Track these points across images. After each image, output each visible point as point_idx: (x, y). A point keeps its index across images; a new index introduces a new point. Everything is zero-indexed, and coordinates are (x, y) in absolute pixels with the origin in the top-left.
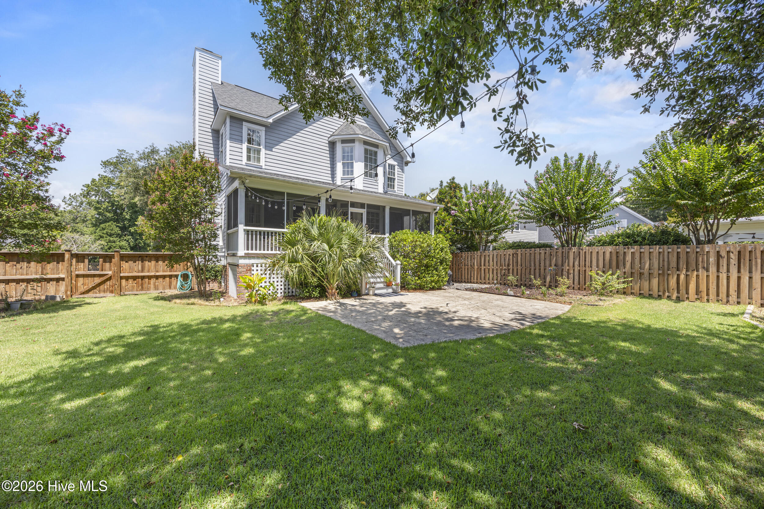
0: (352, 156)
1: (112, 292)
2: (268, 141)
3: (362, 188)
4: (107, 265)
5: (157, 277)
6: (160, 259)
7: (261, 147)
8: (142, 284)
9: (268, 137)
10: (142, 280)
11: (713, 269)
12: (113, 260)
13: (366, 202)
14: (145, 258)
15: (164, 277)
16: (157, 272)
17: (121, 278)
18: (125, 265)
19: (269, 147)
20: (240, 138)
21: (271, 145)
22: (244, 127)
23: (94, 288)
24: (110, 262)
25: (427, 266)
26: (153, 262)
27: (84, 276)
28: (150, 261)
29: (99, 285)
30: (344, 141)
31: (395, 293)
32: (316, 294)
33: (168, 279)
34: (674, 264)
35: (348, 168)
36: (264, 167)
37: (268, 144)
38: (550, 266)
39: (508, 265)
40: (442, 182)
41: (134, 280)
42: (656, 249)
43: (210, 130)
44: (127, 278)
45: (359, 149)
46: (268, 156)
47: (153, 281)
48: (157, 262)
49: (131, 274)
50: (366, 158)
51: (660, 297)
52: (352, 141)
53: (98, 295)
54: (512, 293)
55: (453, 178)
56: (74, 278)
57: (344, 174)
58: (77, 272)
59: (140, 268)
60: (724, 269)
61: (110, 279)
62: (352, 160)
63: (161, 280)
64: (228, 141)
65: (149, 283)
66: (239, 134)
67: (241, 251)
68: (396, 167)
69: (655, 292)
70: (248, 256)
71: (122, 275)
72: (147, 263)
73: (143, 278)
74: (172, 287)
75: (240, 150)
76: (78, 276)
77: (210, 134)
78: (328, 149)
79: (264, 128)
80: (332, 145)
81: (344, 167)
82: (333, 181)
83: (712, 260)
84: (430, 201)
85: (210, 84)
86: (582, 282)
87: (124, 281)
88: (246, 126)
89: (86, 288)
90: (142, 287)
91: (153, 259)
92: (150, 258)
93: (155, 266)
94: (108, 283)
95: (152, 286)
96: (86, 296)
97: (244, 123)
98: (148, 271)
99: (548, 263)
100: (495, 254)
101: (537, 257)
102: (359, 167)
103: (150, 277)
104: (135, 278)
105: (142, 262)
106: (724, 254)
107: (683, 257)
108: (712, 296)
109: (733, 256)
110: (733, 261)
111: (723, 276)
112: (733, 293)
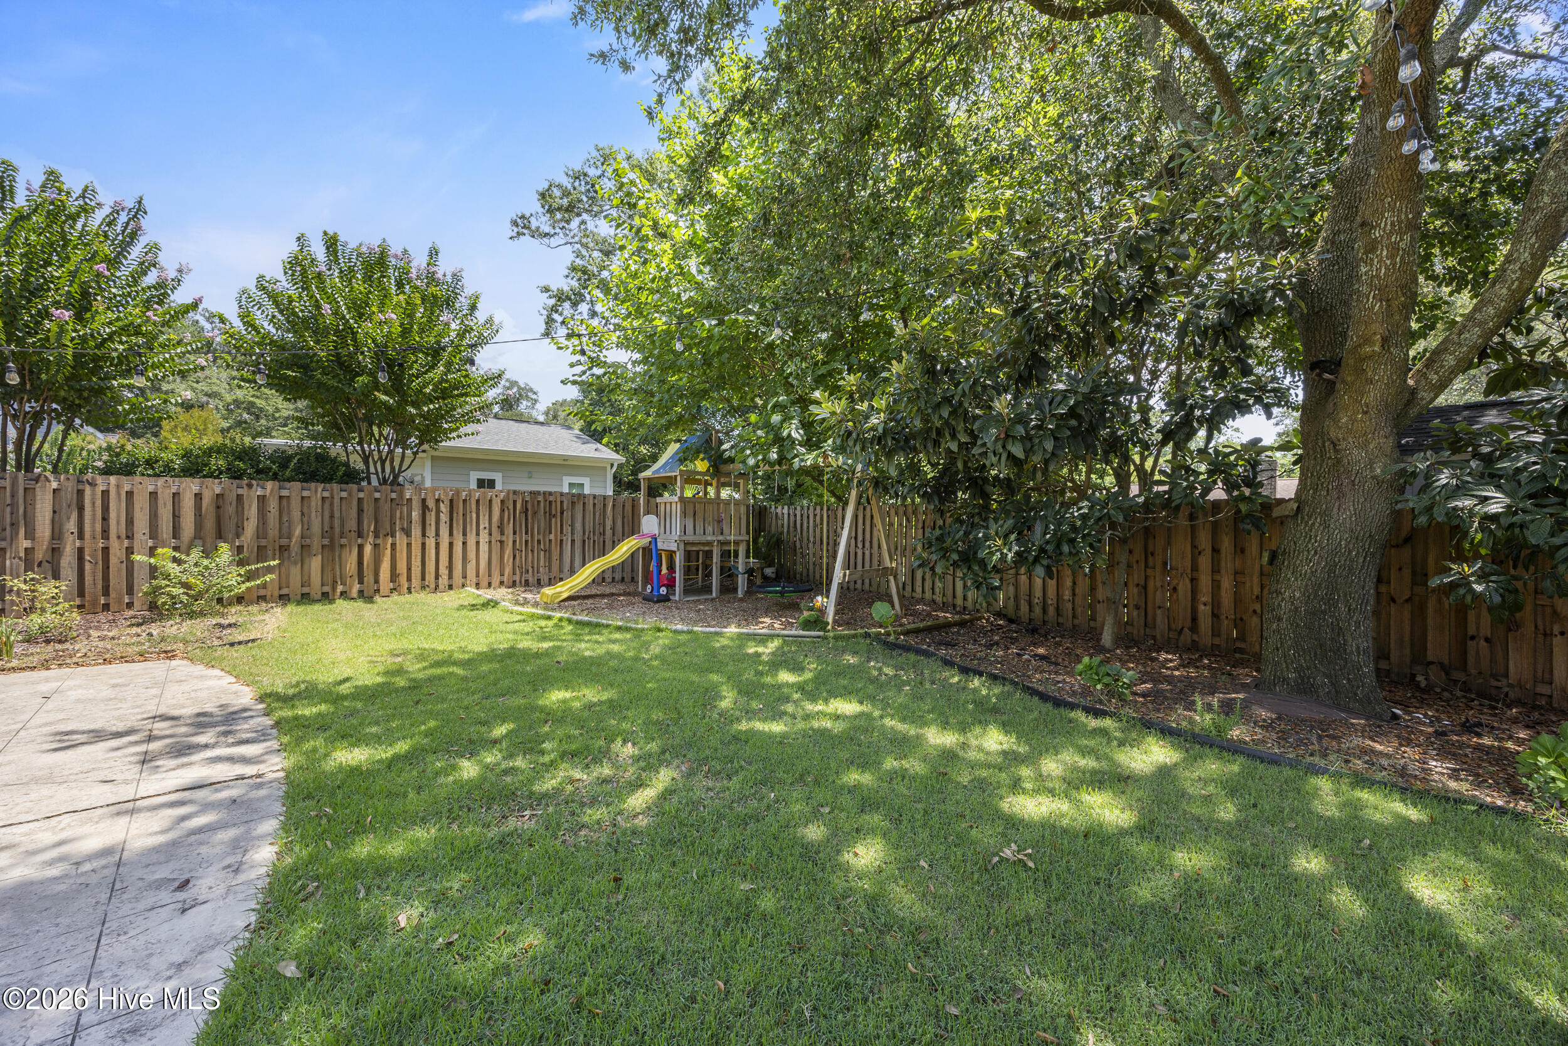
11: (416, 531)
34: (352, 524)
42: (316, 491)
51: (326, 597)
60: (431, 532)
69: (316, 588)
83: (415, 515)
106: (431, 504)
107: (369, 508)
108: (416, 582)
109: (444, 508)
110: (444, 517)
111: (431, 543)
112: (444, 571)
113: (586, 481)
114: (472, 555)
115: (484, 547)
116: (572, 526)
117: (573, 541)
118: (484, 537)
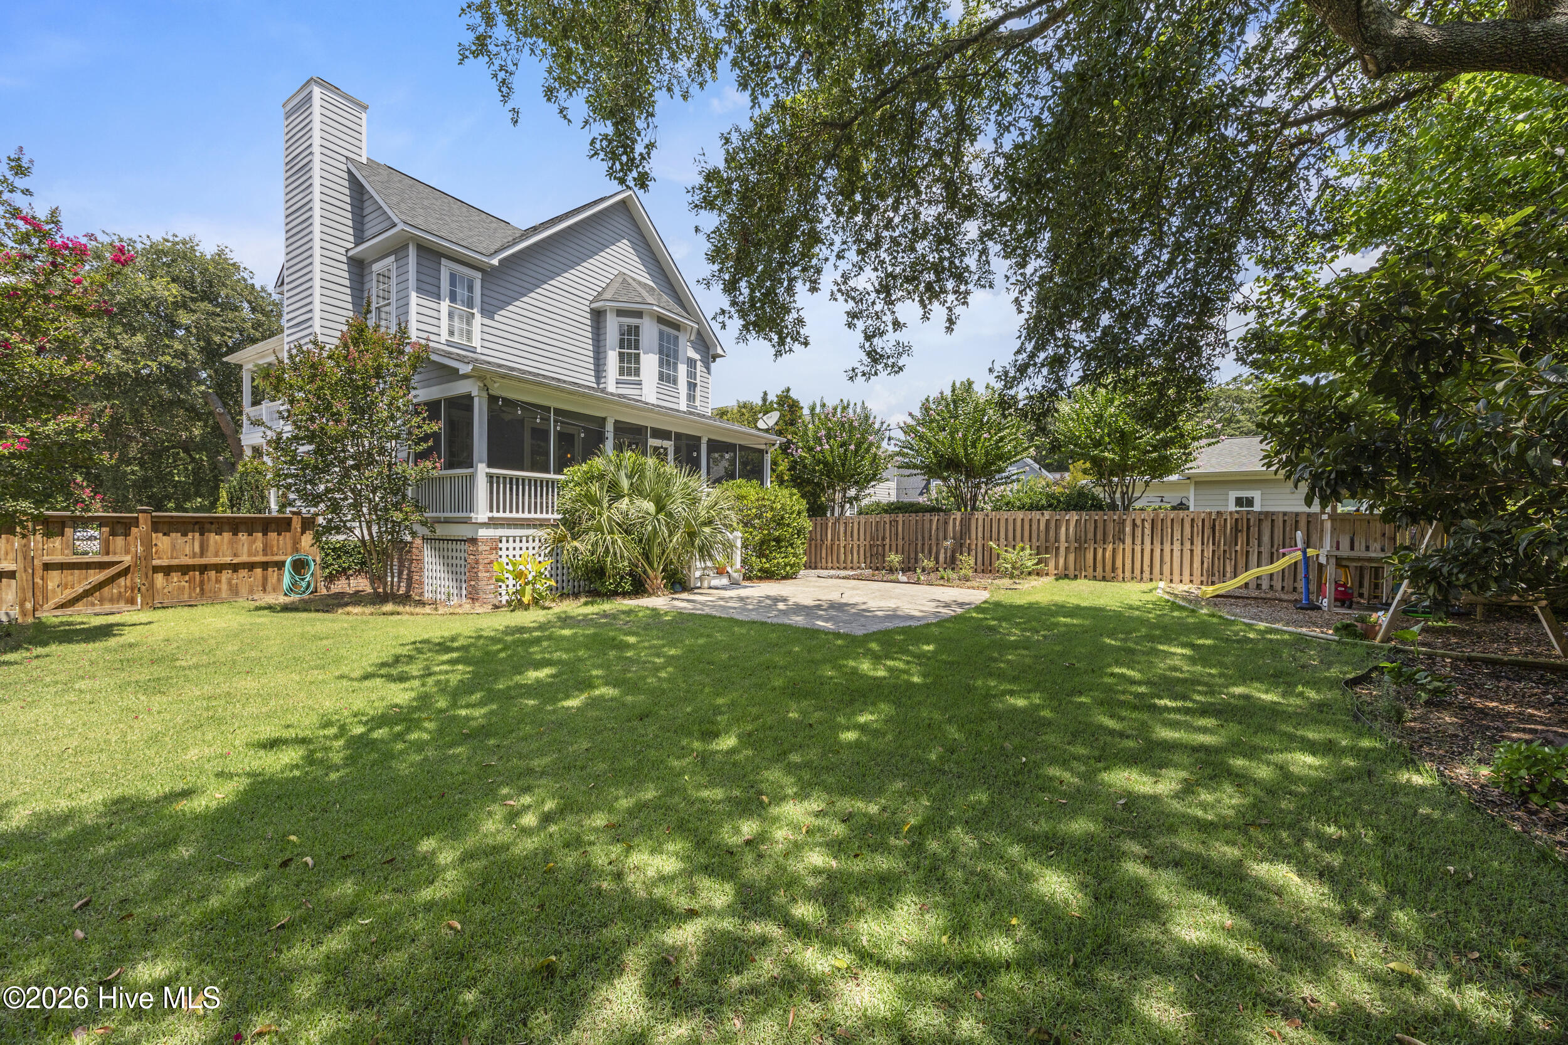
0: (637, 341)
1: (132, 601)
2: (486, 299)
3: (655, 402)
4: (120, 541)
5: (235, 568)
6: (243, 527)
7: (475, 311)
8: (202, 583)
9: (486, 292)
10: (202, 573)
11: (1128, 540)
12: (134, 530)
13: (674, 429)
14: (207, 526)
15: (251, 566)
16: (235, 555)
17: (156, 569)
18: (163, 542)
19: (488, 312)
20: (435, 289)
21: (492, 308)
22: (443, 269)
23: (87, 593)
24: (127, 534)
25: (778, 540)
26: (227, 536)
27: (62, 566)
28: (219, 532)
29: (100, 586)
30: (620, 313)
31: (734, 584)
32: (628, 587)
33: (259, 571)
34: (1091, 535)
35: (629, 362)
36: (479, 350)
37: (486, 307)
38: (945, 539)
39: (883, 539)
40: (765, 394)
41: (184, 574)
42: (1073, 516)
43: (344, 259)
44: (167, 570)
45: (649, 332)
46: (486, 329)
47: (226, 575)
48: (235, 534)
49: (175, 562)
50: (661, 347)
51: (1076, 577)
52: (639, 314)
53: (97, 609)
54: (905, 579)
55: (788, 390)
56: (39, 572)
57: (621, 373)
58: (47, 559)
59: (197, 549)
60: (1138, 541)
61: (126, 572)
62: (637, 348)
63: (243, 573)
64: (413, 295)
65: (218, 581)
66: (435, 282)
67: (482, 514)
68: (699, 363)
69: (1071, 573)
70: (493, 523)
71: (156, 562)
72: (213, 538)
73: (203, 569)
74: (269, 587)
75: (435, 314)
76: (47, 567)
77: (345, 267)
78: (589, 322)
79: (479, 275)
80: (598, 316)
81: (621, 360)
82: (598, 383)
83: (1128, 529)
84: (767, 431)
85: (344, 160)
86: (987, 562)
87: (159, 578)
88: (446, 269)
89: (69, 594)
90: (202, 590)
91: (226, 527)
92: (220, 526)
93: (231, 543)
94: (122, 581)
95: (224, 586)
96: (69, 611)
97: (444, 261)
98: (216, 555)
99: (941, 535)
100: (863, 521)
101: (927, 525)
102: (650, 363)
103: (219, 568)
104: (184, 569)
105: (202, 534)
106: (1138, 522)
107: (1100, 525)
108: (1128, 574)
109: (1147, 525)
110: (1148, 531)
111: (1138, 548)
112: (1146, 568)
113: (1256, 495)
114: (1167, 558)
115: (1177, 554)
116: (1259, 540)
117: (1259, 553)
118: (1177, 546)
